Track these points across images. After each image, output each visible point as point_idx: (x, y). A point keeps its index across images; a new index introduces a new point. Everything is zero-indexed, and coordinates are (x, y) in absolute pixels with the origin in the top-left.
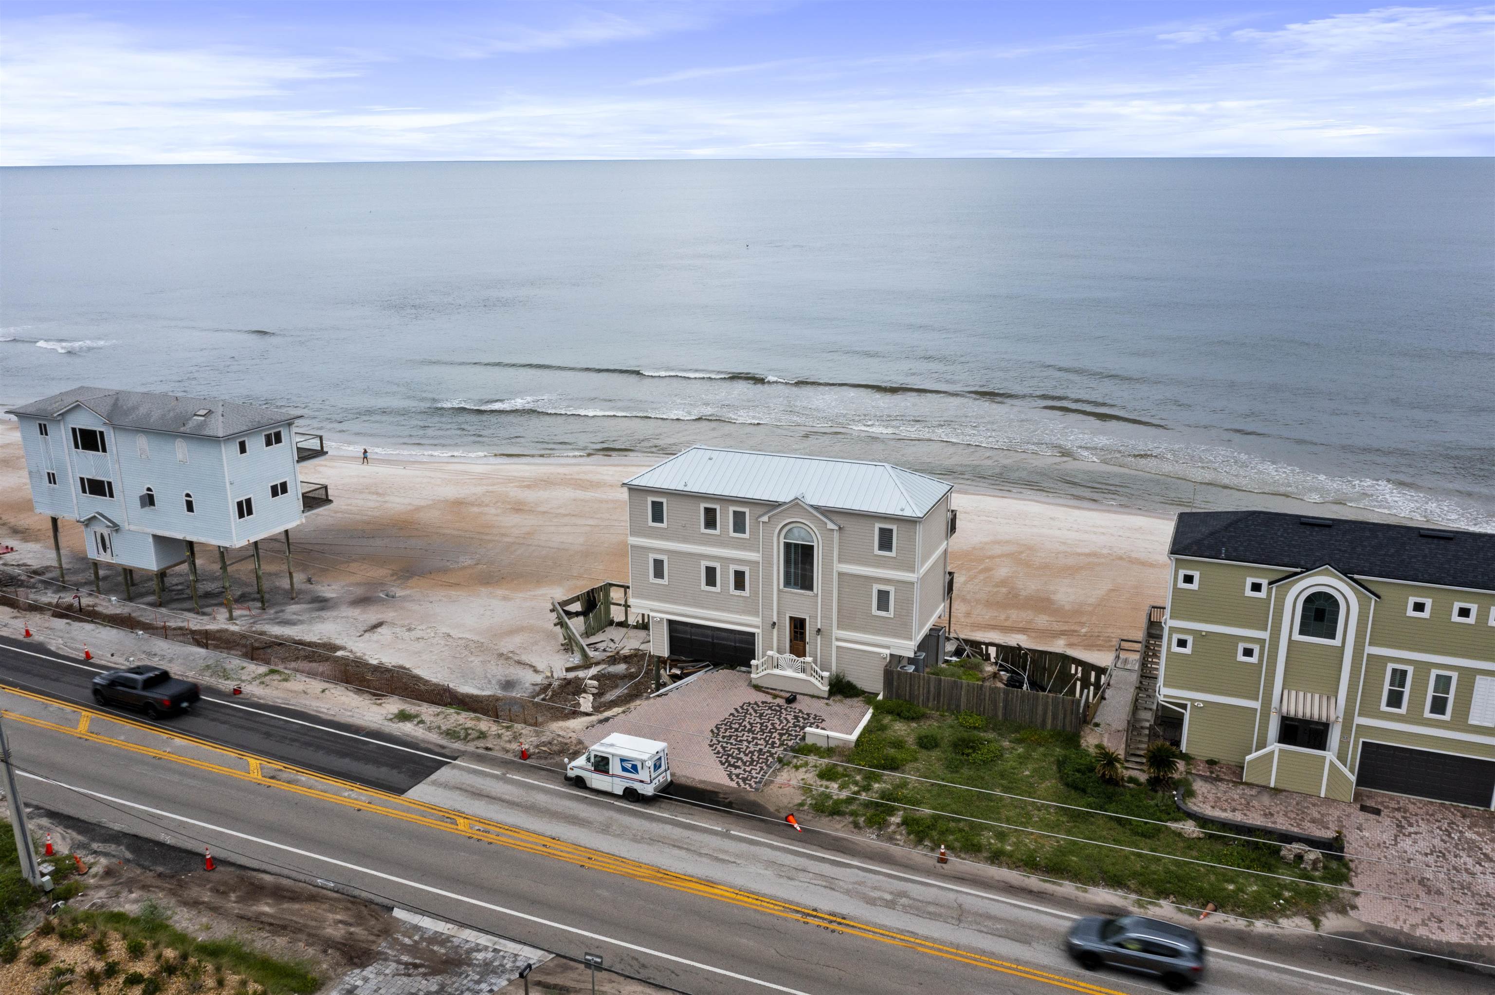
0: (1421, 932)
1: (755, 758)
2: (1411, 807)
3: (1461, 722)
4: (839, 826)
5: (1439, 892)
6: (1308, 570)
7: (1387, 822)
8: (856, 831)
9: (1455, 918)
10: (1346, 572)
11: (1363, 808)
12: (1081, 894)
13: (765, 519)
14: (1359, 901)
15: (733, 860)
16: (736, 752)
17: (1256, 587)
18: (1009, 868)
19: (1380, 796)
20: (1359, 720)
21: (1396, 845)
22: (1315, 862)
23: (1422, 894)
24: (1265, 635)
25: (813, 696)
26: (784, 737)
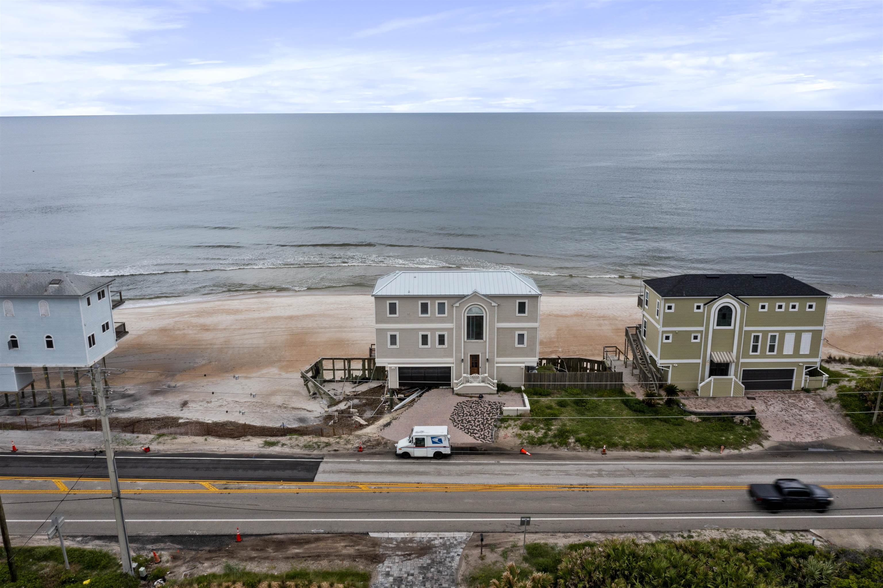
0: (797, 440)
1: (482, 427)
2: (764, 395)
3: (780, 355)
4: (547, 449)
5: (794, 424)
6: (720, 297)
7: (760, 402)
8: (556, 449)
9: (805, 433)
10: (735, 295)
11: (748, 398)
12: (669, 454)
13: (457, 305)
14: (770, 434)
15: (514, 473)
16: (470, 427)
17: (698, 307)
18: (633, 450)
19: (753, 393)
20: (742, 360)
21: (768, 410)
22: (748, 421)
23: (789, 427)
24: (702, 329)
25: (490, 394)
26: (491, 415)
